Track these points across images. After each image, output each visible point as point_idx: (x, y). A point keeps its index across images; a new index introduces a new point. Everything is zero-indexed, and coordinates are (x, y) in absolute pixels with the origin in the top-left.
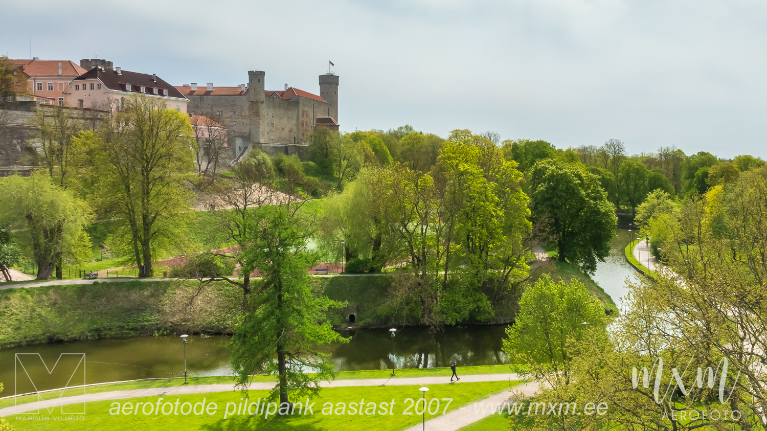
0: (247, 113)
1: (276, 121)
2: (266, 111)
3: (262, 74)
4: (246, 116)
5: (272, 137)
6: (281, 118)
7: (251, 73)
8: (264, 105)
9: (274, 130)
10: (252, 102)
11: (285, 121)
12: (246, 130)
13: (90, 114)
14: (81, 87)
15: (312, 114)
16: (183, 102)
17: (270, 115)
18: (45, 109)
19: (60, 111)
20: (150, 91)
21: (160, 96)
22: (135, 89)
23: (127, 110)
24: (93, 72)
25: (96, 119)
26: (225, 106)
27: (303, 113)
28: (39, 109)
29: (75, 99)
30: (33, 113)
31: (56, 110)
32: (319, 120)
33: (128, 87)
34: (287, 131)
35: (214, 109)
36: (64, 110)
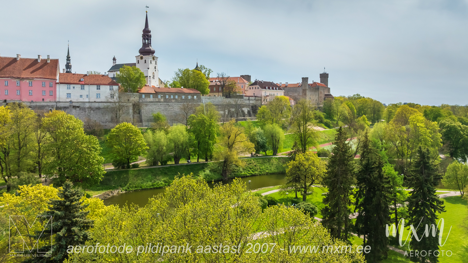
1: (311, 97)
2: (308, 93)
3: (307, 78)
4: (301, 95)
6: (313, 95)
7: (303, 78)
8: (308, 91)
9: (311, 100)
10: (303, 90)
11: (314, 96)
13: (257, 98)
14: (251, 88)
15: (323, 93)
16: (283, 91)
17: (310, 94)
18: (246, 97)
19: (249, 98)
20: (273, 89)
21: (276, 90)
22: (269, 88)
23: (267, 96)
24: (256, 83)
25: (258, 100)
26: (293, 92)
27: (320, 93)
28: (244, 97)
29: (250, 93)
30: (243, 99)
31: (248, 97)
32: (326, 95)
33: (267, 88)
34: (315, 100)
35: (289, 93)
36: (250, 98)
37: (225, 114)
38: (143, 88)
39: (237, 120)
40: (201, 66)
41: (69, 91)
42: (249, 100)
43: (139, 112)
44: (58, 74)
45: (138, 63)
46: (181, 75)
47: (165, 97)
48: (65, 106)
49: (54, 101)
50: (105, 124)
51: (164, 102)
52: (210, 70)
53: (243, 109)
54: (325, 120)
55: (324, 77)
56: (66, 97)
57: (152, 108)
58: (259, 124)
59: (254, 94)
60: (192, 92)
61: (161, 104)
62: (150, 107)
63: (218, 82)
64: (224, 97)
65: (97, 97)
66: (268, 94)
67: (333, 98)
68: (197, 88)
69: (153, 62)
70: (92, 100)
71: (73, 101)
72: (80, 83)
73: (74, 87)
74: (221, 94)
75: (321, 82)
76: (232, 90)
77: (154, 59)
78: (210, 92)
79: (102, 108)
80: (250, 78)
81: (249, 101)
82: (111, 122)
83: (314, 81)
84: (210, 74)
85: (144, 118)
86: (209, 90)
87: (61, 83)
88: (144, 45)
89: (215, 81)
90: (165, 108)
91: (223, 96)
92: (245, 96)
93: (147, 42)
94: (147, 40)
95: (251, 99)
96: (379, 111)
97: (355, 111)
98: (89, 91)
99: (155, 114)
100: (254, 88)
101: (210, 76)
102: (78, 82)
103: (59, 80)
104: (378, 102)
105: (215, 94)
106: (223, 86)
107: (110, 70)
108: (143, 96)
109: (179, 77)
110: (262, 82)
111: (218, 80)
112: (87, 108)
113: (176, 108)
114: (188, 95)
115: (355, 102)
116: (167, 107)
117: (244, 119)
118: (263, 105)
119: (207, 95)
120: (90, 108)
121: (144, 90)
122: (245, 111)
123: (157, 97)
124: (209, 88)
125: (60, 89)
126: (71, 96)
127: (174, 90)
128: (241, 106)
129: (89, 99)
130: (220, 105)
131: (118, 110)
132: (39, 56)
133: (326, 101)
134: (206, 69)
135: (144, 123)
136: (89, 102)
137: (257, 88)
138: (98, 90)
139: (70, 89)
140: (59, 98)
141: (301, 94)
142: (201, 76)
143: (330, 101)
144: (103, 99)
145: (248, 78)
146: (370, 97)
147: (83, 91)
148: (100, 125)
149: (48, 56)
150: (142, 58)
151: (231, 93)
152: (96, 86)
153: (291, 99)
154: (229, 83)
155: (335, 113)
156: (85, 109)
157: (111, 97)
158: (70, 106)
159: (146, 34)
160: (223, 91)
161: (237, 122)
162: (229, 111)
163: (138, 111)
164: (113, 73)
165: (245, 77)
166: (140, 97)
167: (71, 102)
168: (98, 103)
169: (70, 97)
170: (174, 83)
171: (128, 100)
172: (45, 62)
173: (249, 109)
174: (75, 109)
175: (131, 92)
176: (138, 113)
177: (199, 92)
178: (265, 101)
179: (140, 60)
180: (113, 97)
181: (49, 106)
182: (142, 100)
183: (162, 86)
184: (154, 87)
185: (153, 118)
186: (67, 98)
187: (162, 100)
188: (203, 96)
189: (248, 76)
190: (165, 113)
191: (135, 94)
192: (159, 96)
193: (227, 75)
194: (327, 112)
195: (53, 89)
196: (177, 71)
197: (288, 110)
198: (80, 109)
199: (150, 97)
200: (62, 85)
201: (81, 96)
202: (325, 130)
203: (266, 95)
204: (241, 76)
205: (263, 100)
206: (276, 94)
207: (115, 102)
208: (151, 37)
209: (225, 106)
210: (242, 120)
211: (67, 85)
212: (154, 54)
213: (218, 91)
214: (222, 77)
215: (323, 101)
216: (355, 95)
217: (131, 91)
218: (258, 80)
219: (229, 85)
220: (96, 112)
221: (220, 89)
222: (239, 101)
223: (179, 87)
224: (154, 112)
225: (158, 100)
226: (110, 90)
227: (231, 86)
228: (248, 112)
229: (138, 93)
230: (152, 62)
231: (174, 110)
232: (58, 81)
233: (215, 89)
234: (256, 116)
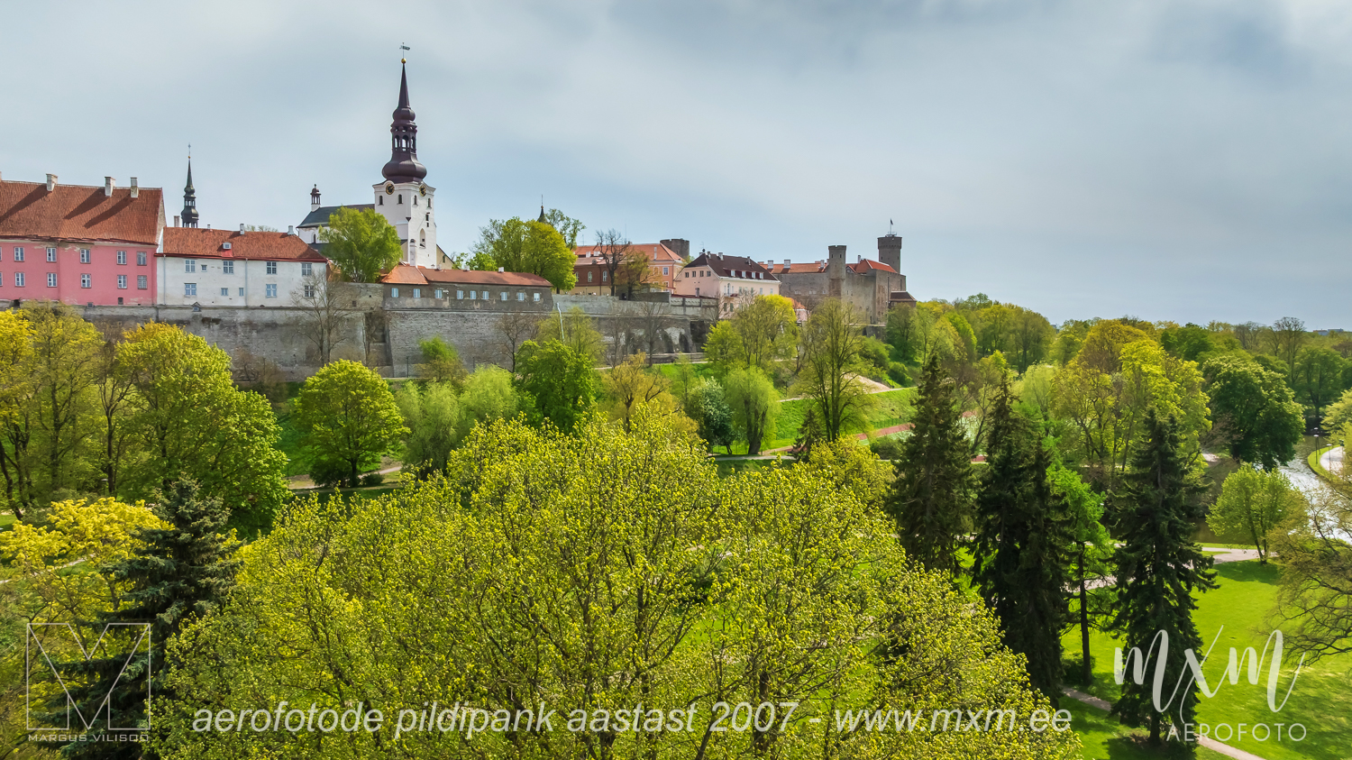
0: (830, 293)
1: (854, 300)
2: (846, 289)
3: (844, 248)
4: (825, 294)
6: (860, 296)
7: (832, 248)
8: (844, 283)
11: (862, 298)
13: (705, 302)
14: (691, 274)
15: (887, 288)
16: (775, 284)
17: (850, 293)
18: (674, 299)
19: (684, 300)
20: (749, 276)
21: (757, 280)
22: (739, 274)
23: (732, 296)
24: (702, 260)
25: (709, 306)
26: (804, 285)
27: (879, 288)
28: (671, 299)
29: (686, 286)
30: (667, 304)
31: (682, 299)
32: (894, 296)
33: (733, 273)
34: (864, 310)
35: (792, 288)
36: (687, 300)
37: (617, 342)
38: (394, 271)
39: (651, 361)
40: (554, 211)
41: (191, 278)
42: (683, 305)
43: (384, 336)
44: (160, 230)
45: (381, 203)
46: (496, 237)
47: (455, 295)
48: (180, 318)
49: (150, 304)
50: (291, 369)
51: (453, 309)
52: (576, 223)
53: (668, 331)
54: (892, 364)
55: (890, 246)
56: (184, 293)
57: (419, 326)
58: (709, 371)
59: (698, 289)
60: (527, 281)
61: (443, 316)
62: (414, 323)
63: (600, 256)
64: (616, 298)
65: (269, 293)
66: (736, 291)
67: (913, 302)
68: (541, 272)
69: (422, 202)
70: (255, 301)
71: (203, 303)
72: (222, 254)
73: (204, 267)
74: (607, 290)
75: (881, 259)
76: (638, 279)
77: (423, 193)
78: (578, 285)
79: (281, 326)
80: (687, 248)
81: (685, 310)
82: (305, 362)
83: (862, 258)
84: (578, 233)
85: (395, 353)
86: (575, 278)
87: (169, 255)
88: (397, 153)
89: (592, 256)
90: (455, 325)
91: (612, 294)
92: (673, 296)
93: (404, 145)
94: (404, 141)
95: (689, 304)
96: (1039, 340)
97: (974, 339)
98: (246, 278)
99: (428, 340)
100: (698, 273)
101: (579, 242)
102: (215, 253)
103: (164, 246)
104: (1037, 316)
105: (590, 289)
106: (612, 268)
107: (303, 223)
108: (395, 292)
109: (492, 242)
110: (719, 258)
111: (599, 253)
112: (241, 324)
113: (485, 326)
114: (518, 291)
115: (973, 315)
116: (460, 323)
117: (670, 357)
118: (722, 320)
119: (569, 293)
120: (250, 325)
121: (395, 276)
122: (673, 337)
123: (433, 296)
124: (574, 272)
125: (168, 273)
126: (197, 292)
127: (479, 277)
128: (662, 323)
129: (246, 300)
130: (604, 319)
131: (325, 330)
132: (108, 179)
133: (894, 312)
134: (568, 219)
135: (395, 367)
136: (246, 308)
137: (705, 274)
138: (272, 275)
139: (193, 270)
140: (165, 296)
141: (826, 292)
142: (552, 239)
143: (906, 312)
144: (283, 299)
145: (682, 246)
146: (1014, 304)
147: (228, 276)
148: (276, 372)
149: (134, 179)
150: (390, 190)
151: (636, 288)
152: (265, 263)
153: (799, 305)
154: (630, 259)
155: (919, 344)
156: (235, 327)
157: (307, 293)
158: (195, 317)
159: (403, 125)
160: (613, 281)
161: (651, 365)
162: (629, 337)
163: (381, 334)
164: (312, 231)
165: (673, 244)
166: (387, 296)
167: (197, 307)
168: (270, 312)
169: (194, 293)
170: (478, 257)
171: (354, 303)
172: (124, 197)
173: (683, 332)
174: (209, 327)
175: (362, 282)
176: (380, 338)
177: (547, 283)
178: (728, 309)
179: (385, 196)
180: (312, 295)
181: (136, 317)
182: (391, 304)
183: (447, 266)
184: (422, 269)
185: (421, 353)
186: (185, 296)
187: (446, 304)
188: (558, 292)
189: (682, 241)
190: (454, 340)
191: (371, 285)
192: (439, 294)
193: (623, 236)
194: (896, 343)
195: (146, 270)
196: (487, 225)
197: (792, 336)
198: (222, 327)
199: (412, 296)
200: (171, 262)
201: (224, 291)
202: (892, 390)
203: (731, 292)
204: (661, 241)
205: (721, 306)
206: (757, 289)
207: (317, 309)
208: (414, 131)
209: (619, 320)
210: (664, 360)
211: (185, 260)
212: (425, 180)
213: (598, 282)
214: (609, 242)
215: (886, 312)
216: (973, 297)
217: (361, 279)
218: (709, 252)
219: (629, 264)
220: (266, 336)
221: (605, 277)
222: (658, 310)
223: (492, 269)
224: (425, 338)
225: (436, 304)
226: (304, 273)
227: (634, 267)
228: (680, 340)
229: (381, 283)
230: (418, 200)
231: (480, 331)
232: (160, 250)
233: (592, 275)
234: (703, 351)
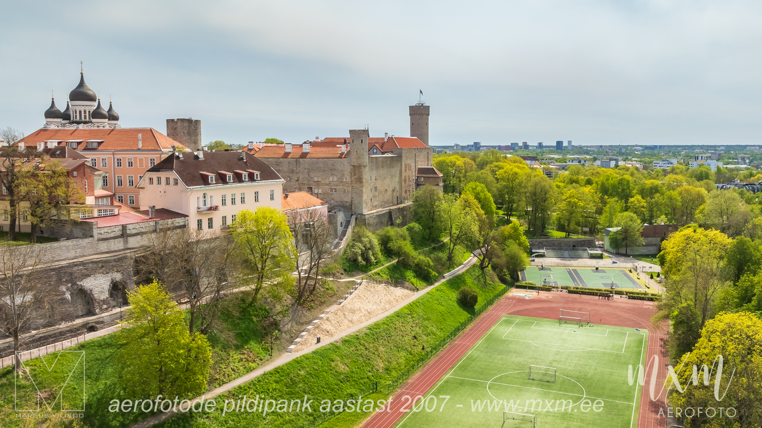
0: (349, 180)
1: (379, 184)
5: (376, 203)
8: (367, 169)
9: (377, 194)
10: (354, 165)
11: (387, 180)
12: (347, 199)
15: (414, 165)
17: (373, 178)
27: (406, 167)
32: (421, 171)
34: (390, 191)
35: (311, 175)
53: (87, 283)
95: (134, 232)
100: (163, 180)
137: (172, 182)
141: (347, 179)
205: (192, 224)
206: (250, 193)
